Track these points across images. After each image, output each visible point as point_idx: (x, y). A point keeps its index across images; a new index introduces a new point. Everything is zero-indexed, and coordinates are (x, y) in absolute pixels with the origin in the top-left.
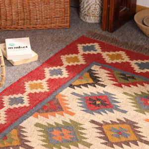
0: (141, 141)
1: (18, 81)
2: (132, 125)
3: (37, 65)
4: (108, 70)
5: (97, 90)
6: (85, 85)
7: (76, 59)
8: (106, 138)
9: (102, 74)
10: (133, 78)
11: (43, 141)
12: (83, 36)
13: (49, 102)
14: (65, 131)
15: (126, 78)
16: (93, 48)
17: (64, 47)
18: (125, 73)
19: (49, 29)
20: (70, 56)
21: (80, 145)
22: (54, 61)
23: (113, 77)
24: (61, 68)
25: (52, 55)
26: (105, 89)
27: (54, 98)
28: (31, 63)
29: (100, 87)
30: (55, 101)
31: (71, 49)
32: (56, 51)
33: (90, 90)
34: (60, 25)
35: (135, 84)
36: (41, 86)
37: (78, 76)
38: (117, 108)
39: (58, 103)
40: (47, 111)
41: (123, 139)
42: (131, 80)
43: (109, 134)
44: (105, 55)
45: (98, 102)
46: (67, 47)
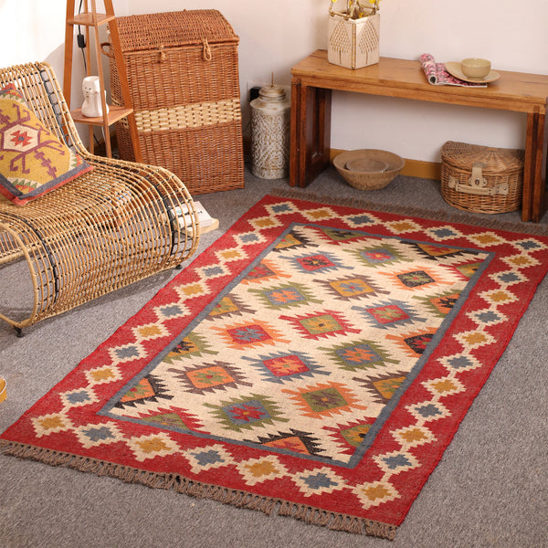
0: (380, 292)
1: (205, 251)
2: (364, 279)
3: (220, 234)
4: (315, 229)
5: (308, 251)
6: (293, 247)
7: (269, 222)
8: (337, 293)
9: (309, 233)
10: (350, 234)
11: (265, 304)
12: (267, 196)
13: (255, 268)
14: (286, 293)
15: (342, 235)
16: (285, 208)
17: (247, 210)
18: (338, 230)
19: (216, 192)
20: (260, 219)
21: (310, 303)
22: (241, 226)
23: (324, 235)
24: (254, 232)
25: (234, 221)
26: (319, 249)
27: (259, 264)
28: (211, 232)
29: (312, 248)
30: (262, 267)
31: (258, 211)
32: (239, 216)
33: (300, 252)
34: (231, 184)
35: (354, 240)
36: (236, 254)
37: (280, 239)
38: (340, 266)
39: (266, 268)
40: (256, 277)
41: (358, 293)
42: (348, 237)
43: (340, 290)
44: (304, 213)
45: (315, 263)
46: (251, 210)
